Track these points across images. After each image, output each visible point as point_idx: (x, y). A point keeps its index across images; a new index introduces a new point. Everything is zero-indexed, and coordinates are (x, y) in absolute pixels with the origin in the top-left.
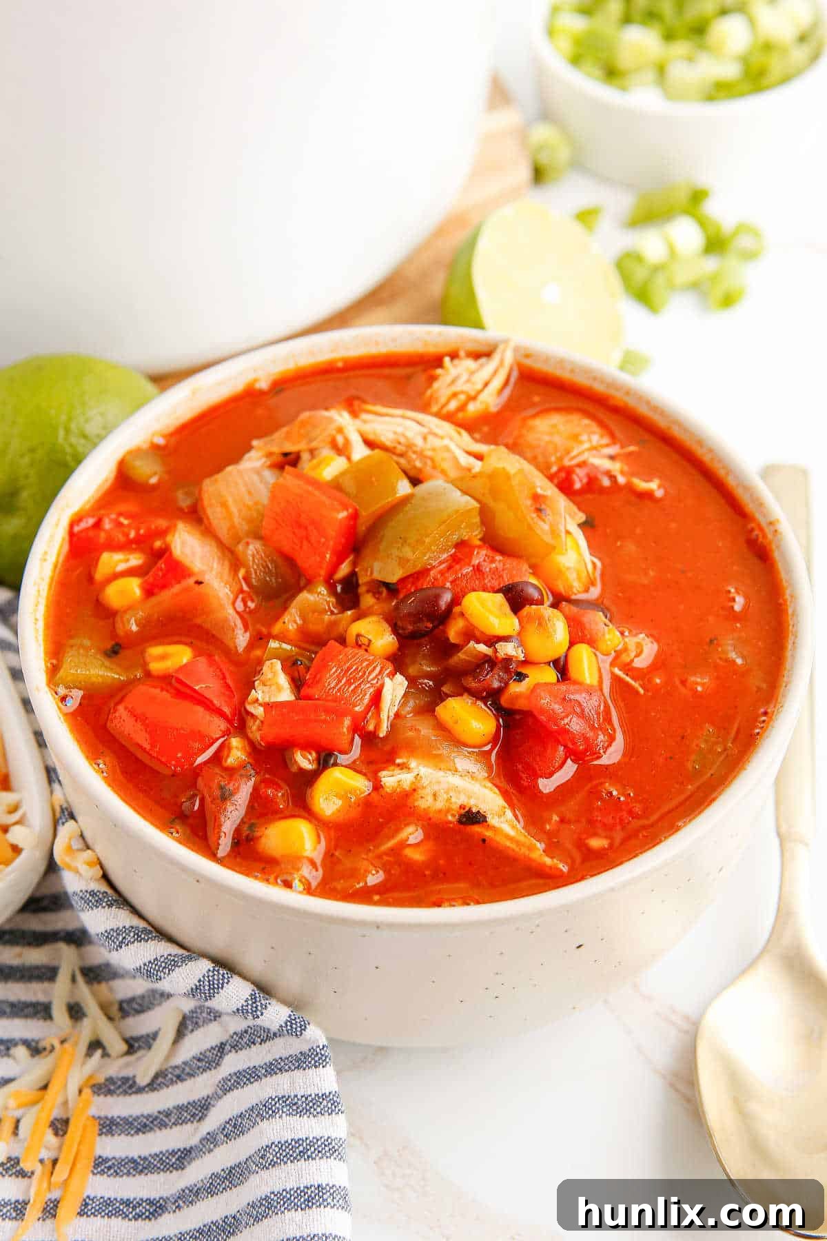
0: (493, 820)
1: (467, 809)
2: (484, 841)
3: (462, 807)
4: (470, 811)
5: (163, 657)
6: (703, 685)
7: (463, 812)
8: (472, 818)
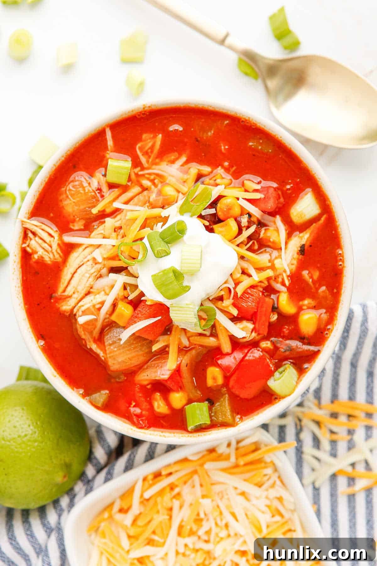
0: (303, 242)
1: (299, 251)
2: (311, 246)
3: (298, 254)
4: (300, 251)
5: (214, 379)
6: (224, 146)
7: (299, 253)
8: (302, 250)
